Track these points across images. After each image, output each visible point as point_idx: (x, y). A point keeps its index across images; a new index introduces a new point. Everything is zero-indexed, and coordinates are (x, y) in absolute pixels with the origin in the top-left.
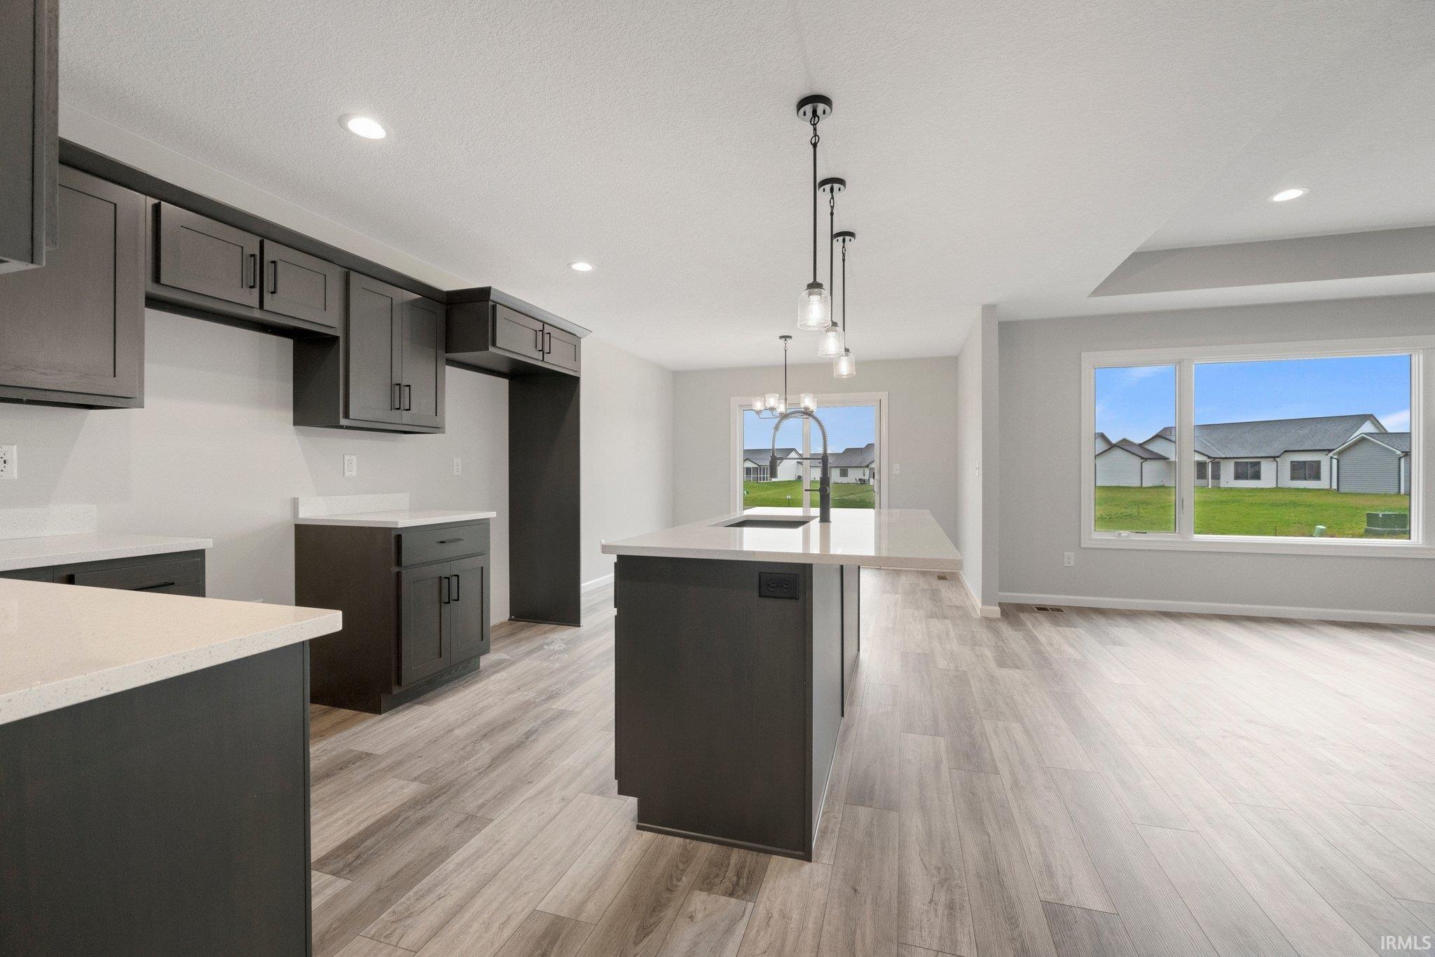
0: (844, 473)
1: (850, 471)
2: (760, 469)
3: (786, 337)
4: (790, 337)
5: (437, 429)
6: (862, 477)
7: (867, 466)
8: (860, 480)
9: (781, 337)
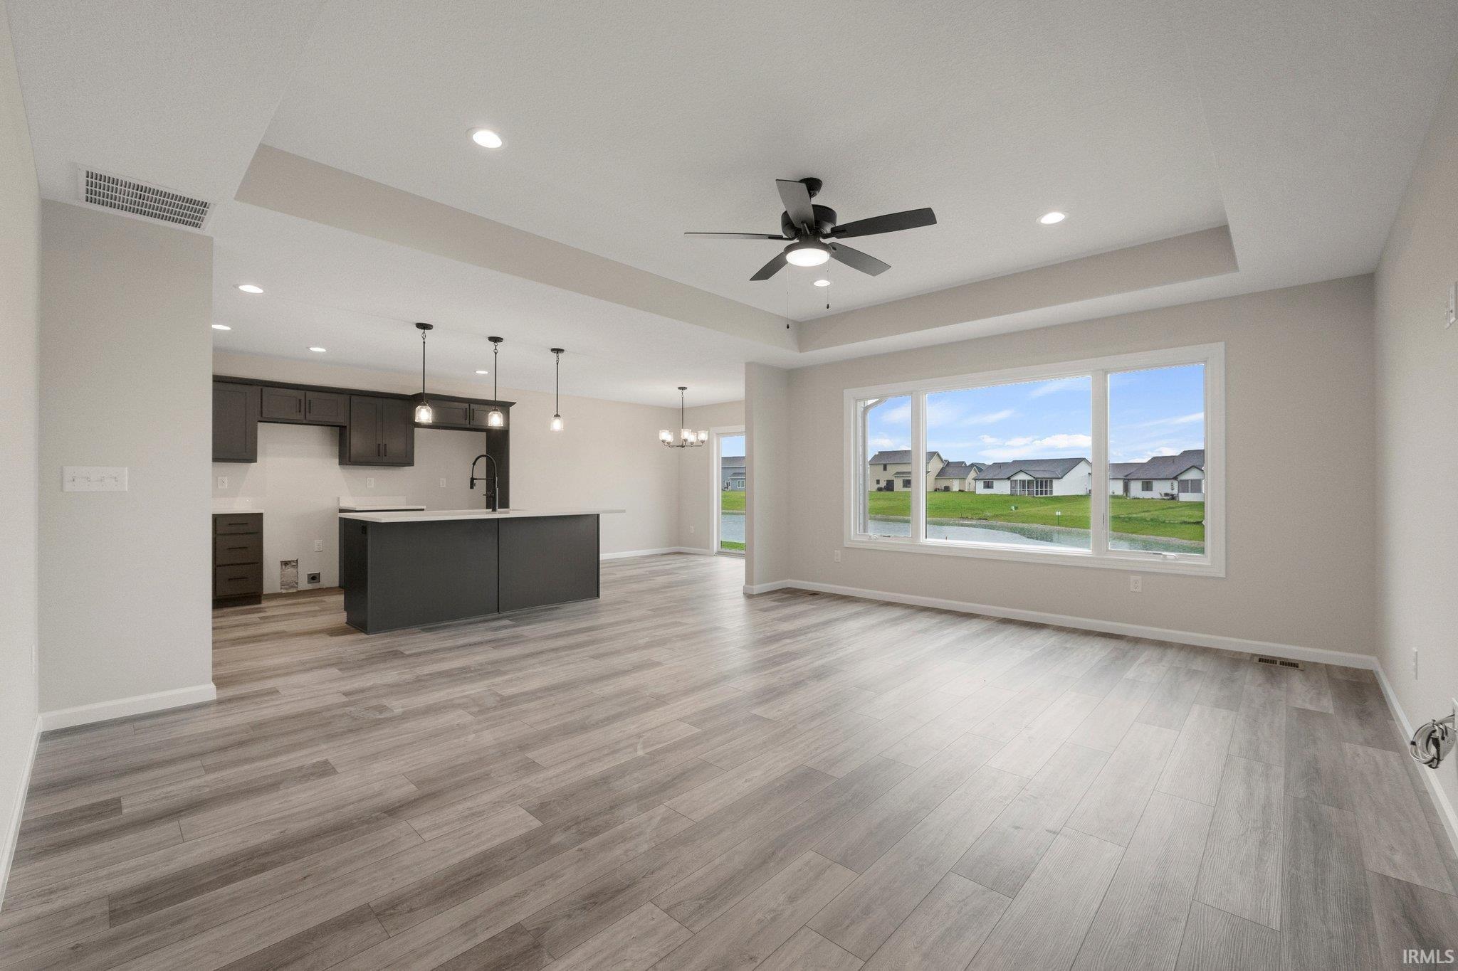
0: (1147, 486)
1: (1156, 484)
2: (1037, 482)
3: (682, 388)
6: (1169, 491)
7: (1175, 478)
8: (1166, 495)
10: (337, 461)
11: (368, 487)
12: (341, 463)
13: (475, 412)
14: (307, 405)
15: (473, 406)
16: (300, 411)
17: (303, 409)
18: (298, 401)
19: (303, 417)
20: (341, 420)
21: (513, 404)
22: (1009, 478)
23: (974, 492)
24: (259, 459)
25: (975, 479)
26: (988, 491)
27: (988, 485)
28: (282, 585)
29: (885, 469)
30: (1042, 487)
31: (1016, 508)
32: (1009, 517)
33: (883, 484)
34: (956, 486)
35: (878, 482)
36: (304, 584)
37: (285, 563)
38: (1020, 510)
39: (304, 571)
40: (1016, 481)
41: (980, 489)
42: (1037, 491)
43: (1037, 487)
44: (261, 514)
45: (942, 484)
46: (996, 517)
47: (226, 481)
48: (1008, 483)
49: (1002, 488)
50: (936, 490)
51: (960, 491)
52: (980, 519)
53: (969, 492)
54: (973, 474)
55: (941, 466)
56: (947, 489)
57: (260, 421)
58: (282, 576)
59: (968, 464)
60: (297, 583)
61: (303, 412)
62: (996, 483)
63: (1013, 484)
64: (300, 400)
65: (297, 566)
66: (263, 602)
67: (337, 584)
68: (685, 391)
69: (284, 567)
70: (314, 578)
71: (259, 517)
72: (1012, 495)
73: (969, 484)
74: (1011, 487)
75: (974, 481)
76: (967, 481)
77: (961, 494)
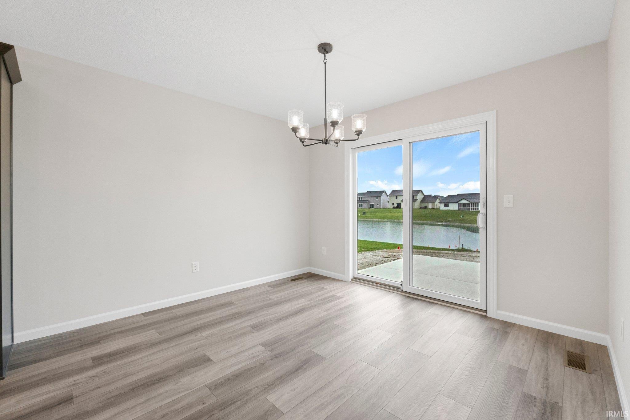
2: (471, 204)
22: (457, 202)
23: (439, 209)
25: (440, 203)
26: (446, 208)
27: (446, 205)
29: (397, 198)
30: (473, 206)
31: (463, 217)
32: (461, 221)
33: (396, 205)
34: (430, 206)
35: (393, 204)
38: (464, 218)
40: (461, 204)
41: (442, 207)
42: (471, 208)
43: (471, 207)
45: (424, 205)
46: (454, 221)
48: (457, 205)
49: (454, 207)
50: (420, 208)
51: (432, 208)
53: (437, 209)
54: (438, 201)
55: (423, 197)
56: (426, 207)
59: (433, 196)
62: (450, 205)
72: (459, 210)
73: (437, 205)
74: (459, 207)
75: (439, 204)
76: (436, 204)
77: (433, 210)
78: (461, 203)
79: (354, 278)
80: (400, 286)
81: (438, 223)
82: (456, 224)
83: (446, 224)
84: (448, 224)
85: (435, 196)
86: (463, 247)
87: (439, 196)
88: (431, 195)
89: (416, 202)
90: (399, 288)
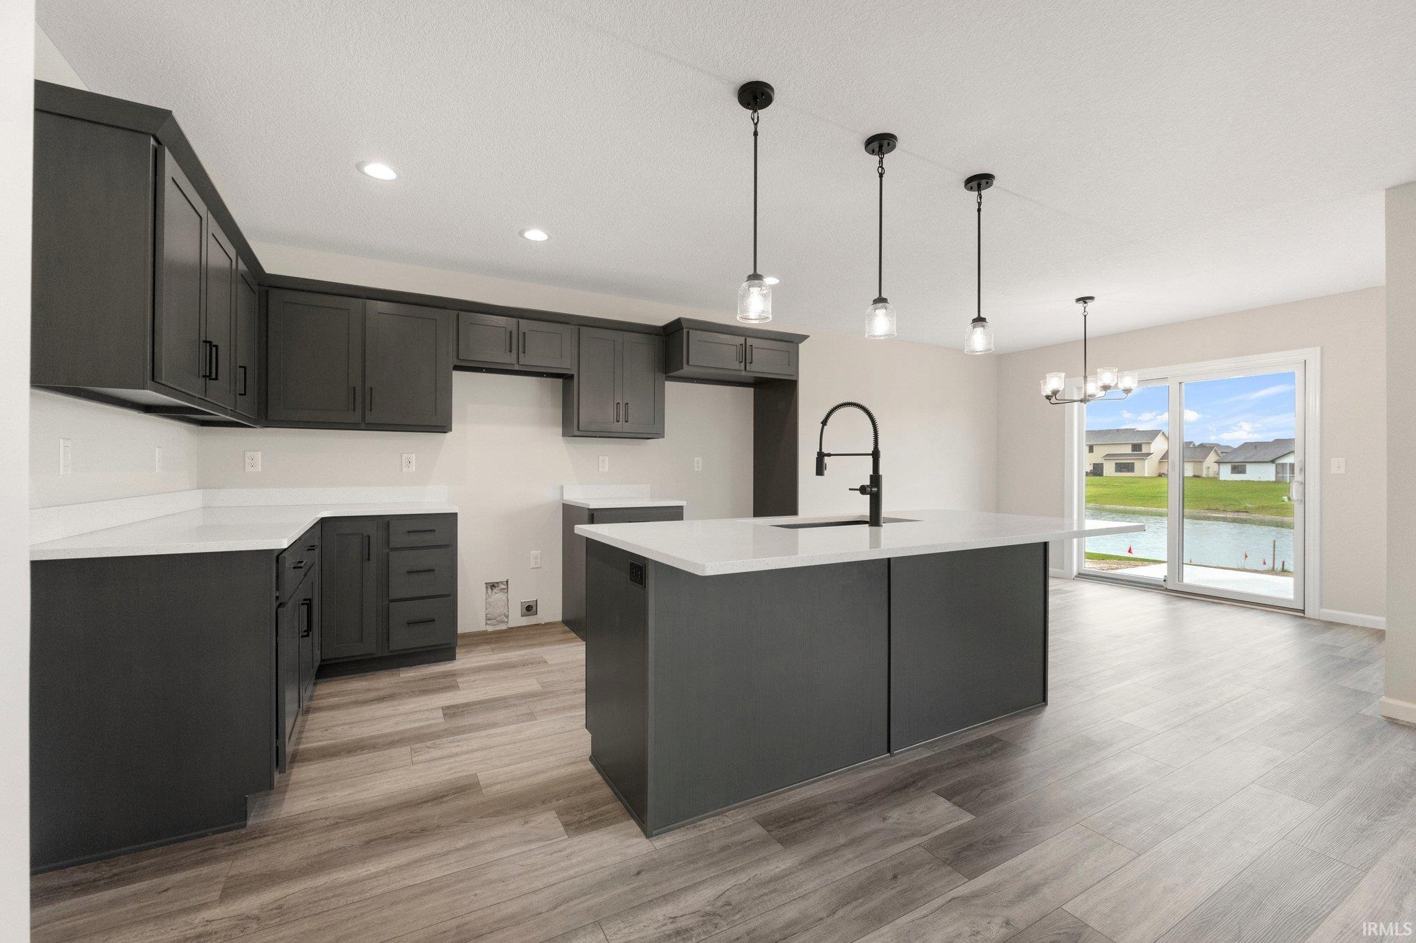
3: (1084, 300)
4: (1091, 298)
5: (659, 434)
9: (1078, 300)
10: (560, 430)
11: (601, 470)
12: (564, 435)
13: (754, 350)
14: (521, 340)
15: (750, 341)
16: (511, 351)
17: (514, 347)
18: (508, 335)
19: (515, 361)
20: (566, 365)
21: (804, 337)
22: (1273, 461)
23: (1216, 479)
24: (455, 425)
25: (1219, 463)
26: (1239, 477)
27: (1238, 469)
28: (487, 619)
36: (516, 619)
37: (493, 586)
39: (518, 597)
40: (1283, 465)
41: (1226, 474)
44: (455, 515)
46: (1262, 509)
47: (413, 462)
48: (1272, 468)
49: (1261, 473)
51: (1195, 476)
52: (1238, 512)
53: (1208, 478)
54: (1212, 457)
55: (1166, 447)
57: (457, 368)
58: (488, 604)
59: (1197, 444)
60: (507, 617)
61: (514, 352)
62: (1249, 468)
63: (1280, 469)
64: (511, 332)
65: (506, 590)
66: (459, 653)
67: (559, 618)
68: (1090, 304)
69: (490, 590)
70: (530, 609)
71: (450, 520)
72: (1277, 482)
73: (1209, 468)
74: (1277, 473)
75: (1216, 465)
76: (1205, 465)
77: (1198, 481)
78: (1286, 464)
79: (1079, 574)
80: (1162, 583)
81: (1214, 515)
82: (1268, 517)
83: (1236, 515)
84: (1243, 516)
85: (1202, 446)
86: (1285, 568)
87: (1218, 445)
88: (1191, 443)
89: (1146, 461)
90: (1162, 586)
